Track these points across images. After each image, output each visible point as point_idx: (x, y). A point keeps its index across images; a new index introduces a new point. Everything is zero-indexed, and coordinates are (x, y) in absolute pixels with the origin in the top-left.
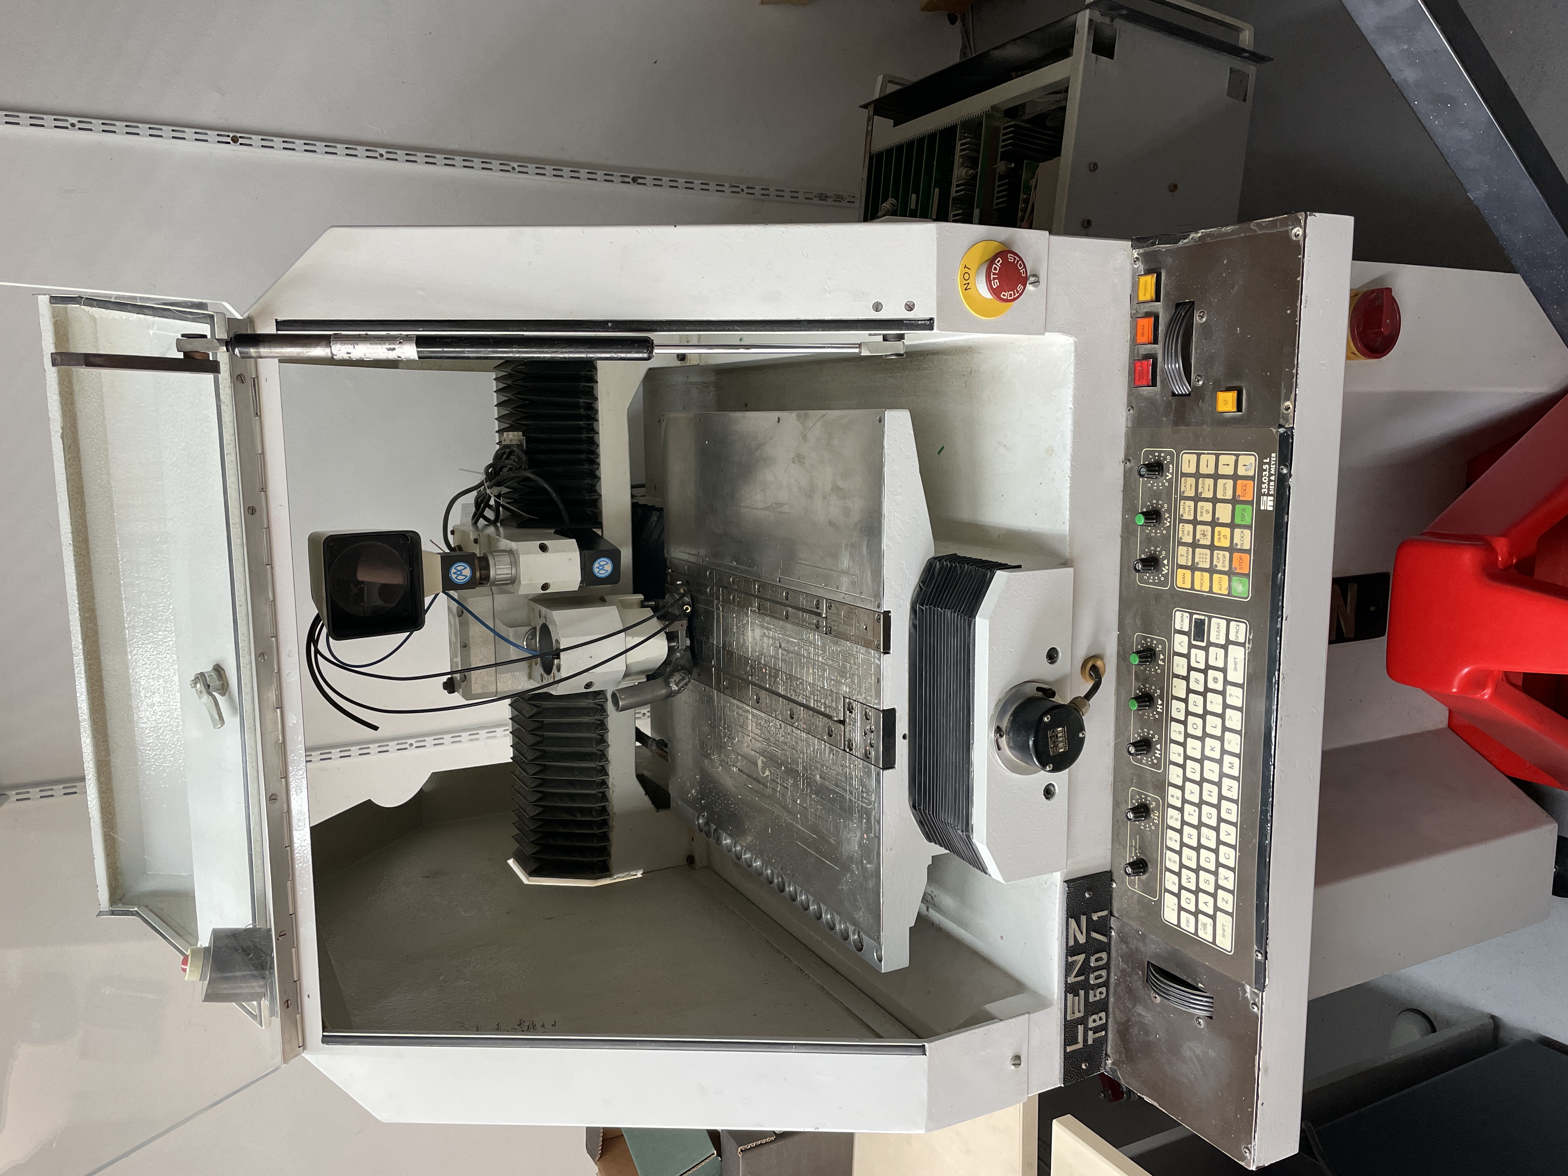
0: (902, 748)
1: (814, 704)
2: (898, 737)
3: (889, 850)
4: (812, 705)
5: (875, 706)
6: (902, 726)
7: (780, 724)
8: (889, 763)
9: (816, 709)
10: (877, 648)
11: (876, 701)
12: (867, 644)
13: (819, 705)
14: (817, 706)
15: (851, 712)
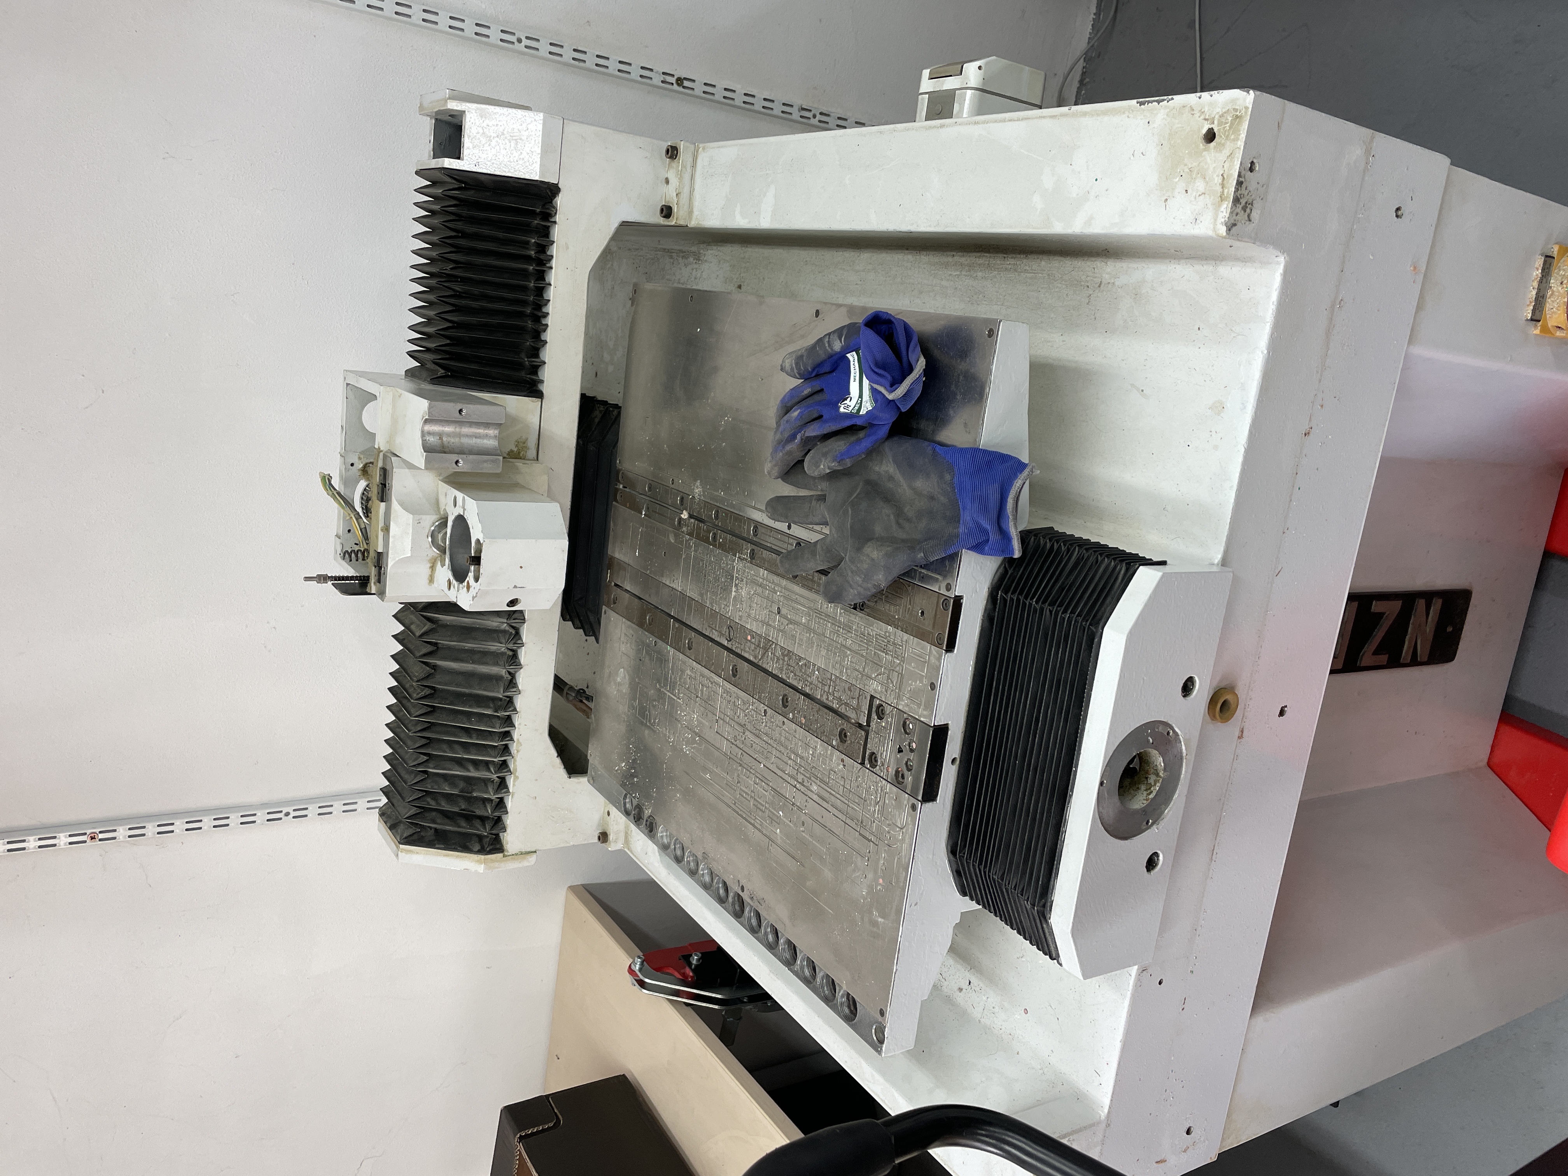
0: (949, 775)
1: (822, 696)
2: (947, 761)
3: (913, 905)
4: (819, 697)
5: (922, 719)
6: (953, 748)
7: (765, 711)
8: (930, 795)
9: (824, 703)
10: (939, 645)
11: (925, 713)
12: (922, 635)
13: (831, 698)
14: (827, 699)
15: (880, 718)
